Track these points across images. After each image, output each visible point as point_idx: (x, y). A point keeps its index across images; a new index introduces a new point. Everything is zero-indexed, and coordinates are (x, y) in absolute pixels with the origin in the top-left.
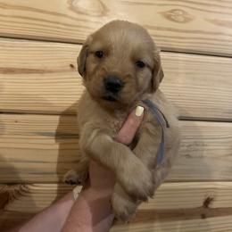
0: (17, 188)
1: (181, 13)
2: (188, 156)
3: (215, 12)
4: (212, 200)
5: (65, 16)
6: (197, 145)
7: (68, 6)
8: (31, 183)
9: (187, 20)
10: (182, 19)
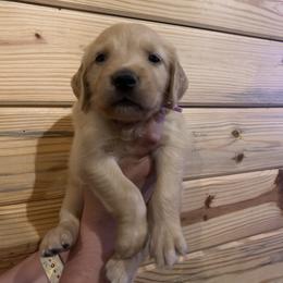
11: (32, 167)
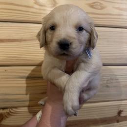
0: (7, 111)
1: (99, 4)
2: (107, 86)
3: (118, 3)
4: (122, 111)
5: (32, 7)
6: (112, 80)
7: (34, 1)
8: (16, 108)
9: (102, 8)
10: (100, 8)
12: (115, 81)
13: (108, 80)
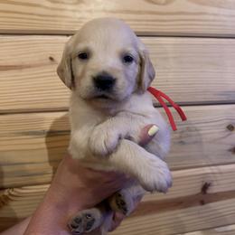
11: (46, 158)
12: (196, 133)
13: (182, 132)
